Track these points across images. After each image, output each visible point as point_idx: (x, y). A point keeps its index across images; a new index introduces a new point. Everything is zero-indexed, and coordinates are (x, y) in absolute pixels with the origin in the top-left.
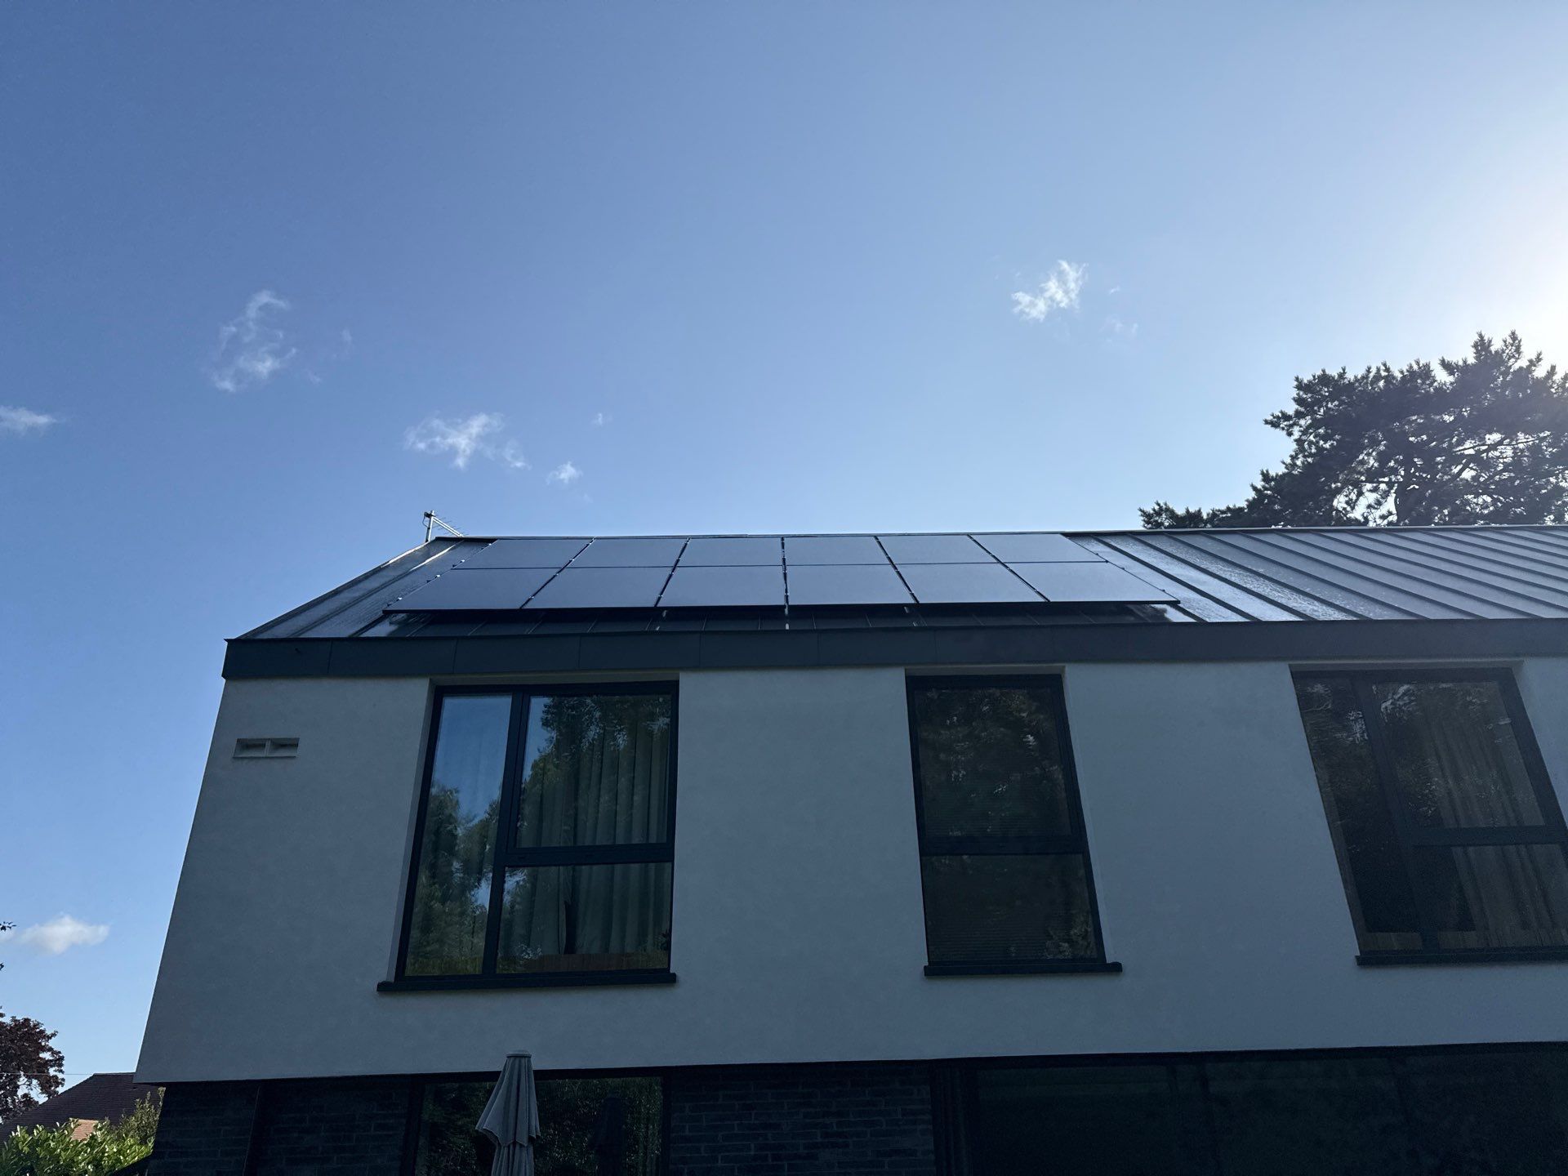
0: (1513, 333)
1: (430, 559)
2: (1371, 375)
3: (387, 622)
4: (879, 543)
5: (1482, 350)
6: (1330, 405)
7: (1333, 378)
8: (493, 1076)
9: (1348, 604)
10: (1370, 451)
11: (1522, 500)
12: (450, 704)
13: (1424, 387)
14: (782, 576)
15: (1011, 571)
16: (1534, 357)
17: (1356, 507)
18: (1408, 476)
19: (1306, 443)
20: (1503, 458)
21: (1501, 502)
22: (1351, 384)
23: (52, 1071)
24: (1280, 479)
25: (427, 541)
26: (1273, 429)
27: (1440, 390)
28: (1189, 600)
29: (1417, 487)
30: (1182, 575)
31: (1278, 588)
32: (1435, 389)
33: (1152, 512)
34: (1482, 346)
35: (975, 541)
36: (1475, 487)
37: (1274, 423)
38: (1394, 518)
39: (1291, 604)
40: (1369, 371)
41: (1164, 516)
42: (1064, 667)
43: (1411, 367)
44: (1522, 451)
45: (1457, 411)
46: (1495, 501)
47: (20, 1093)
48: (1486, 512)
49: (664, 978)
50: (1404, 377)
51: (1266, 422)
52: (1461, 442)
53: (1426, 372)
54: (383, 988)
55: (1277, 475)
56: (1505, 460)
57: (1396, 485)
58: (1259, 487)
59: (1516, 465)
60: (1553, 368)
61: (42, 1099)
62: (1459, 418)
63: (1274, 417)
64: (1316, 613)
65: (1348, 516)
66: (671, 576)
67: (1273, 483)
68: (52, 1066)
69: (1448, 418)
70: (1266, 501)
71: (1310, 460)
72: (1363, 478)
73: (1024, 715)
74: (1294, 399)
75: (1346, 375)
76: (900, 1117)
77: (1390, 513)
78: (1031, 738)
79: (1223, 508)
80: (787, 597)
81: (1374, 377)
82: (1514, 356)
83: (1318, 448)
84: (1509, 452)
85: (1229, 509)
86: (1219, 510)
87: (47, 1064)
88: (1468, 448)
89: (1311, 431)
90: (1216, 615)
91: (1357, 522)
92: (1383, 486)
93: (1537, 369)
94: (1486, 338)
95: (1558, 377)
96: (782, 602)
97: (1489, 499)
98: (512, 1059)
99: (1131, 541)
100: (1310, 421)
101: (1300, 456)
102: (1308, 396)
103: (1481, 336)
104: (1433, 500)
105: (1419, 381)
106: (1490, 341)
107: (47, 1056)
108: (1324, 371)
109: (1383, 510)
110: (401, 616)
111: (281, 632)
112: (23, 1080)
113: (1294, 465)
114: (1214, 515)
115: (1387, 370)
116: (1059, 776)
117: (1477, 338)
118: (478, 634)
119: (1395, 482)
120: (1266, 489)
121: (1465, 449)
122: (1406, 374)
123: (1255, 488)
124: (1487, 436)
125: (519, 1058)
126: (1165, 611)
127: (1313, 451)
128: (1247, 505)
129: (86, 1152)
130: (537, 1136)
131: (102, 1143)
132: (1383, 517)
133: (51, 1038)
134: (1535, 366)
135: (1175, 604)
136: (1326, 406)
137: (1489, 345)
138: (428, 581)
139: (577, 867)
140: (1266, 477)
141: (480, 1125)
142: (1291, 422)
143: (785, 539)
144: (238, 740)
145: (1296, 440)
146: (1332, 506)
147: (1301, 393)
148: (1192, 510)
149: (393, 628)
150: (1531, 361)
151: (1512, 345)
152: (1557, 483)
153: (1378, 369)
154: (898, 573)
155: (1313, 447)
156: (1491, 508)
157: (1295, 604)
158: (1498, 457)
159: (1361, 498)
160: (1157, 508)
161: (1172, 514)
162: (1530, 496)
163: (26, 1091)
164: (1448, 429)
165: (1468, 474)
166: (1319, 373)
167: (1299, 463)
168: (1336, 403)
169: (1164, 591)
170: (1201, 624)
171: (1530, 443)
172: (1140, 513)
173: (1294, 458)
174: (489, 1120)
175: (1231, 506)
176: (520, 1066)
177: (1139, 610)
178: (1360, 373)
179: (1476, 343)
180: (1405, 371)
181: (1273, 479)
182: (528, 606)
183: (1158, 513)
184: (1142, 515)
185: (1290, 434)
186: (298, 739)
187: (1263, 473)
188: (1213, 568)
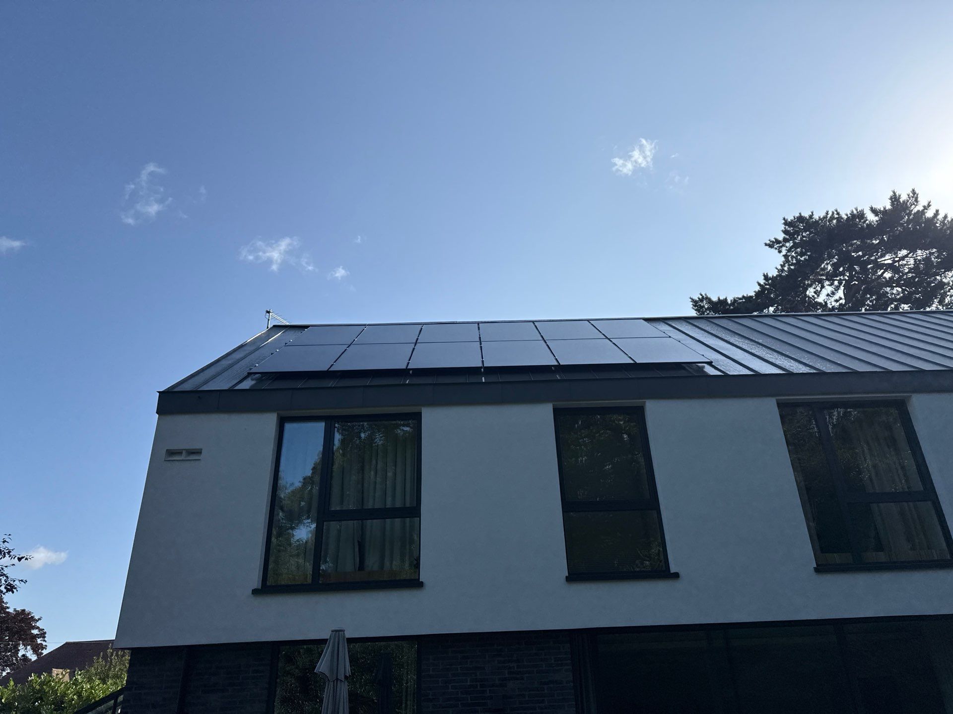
0: (913, 190)
1: (271, 339)
2: (829, 216)
3: (249, 379)
4: (536, 326)
5: (895, 201)
6: (804, 234)
7: (806, 218)
8: (324, 641)
9: (810, 362)
10: (828, 262)
11: (920, 290)
12: (288, 427)
13: (861, 223)
14: (479, 348)
15: (614, 343)
16: (926, 204)
17: (820, 295)
18: (851, 277)
19: (790, 257)
20: (908, 265)
21: (907, 291)
22: (816, 222)
23: (39, 641)
24: (774, 279)
25: (268, 327)
26: (770, 248)
27: (870, 225)
28: (717, 361)
29: (857, 283)
30: (712, 344)
31: (770, 352)
32: (867, 225)
33: (697, 299)
34: (895, 199)
35: (592, 325)
36: (890, 283)
37: (771, 245)
38: (843, 301)
39: (778, 362)
40: (827, 213)
41: (705, 302)
42: (645, 402)
43: (852, 212)
44: (920, 261)
45: (880, 237)
46: (903, 291)
47: (20, 654)
48: (898, 297)
49: (415, 584)
50: (848, 218)
51: (766, 245)
52: (883, 256)
53: (861, 215)
54: (255, 592)
55: (773, 276)
56: (909, 266)
57: (844, 281)
58: (762, 283)
59: (915, 269)
60: (937, 211)
61: (34, 658)
62: (882, 240)
63: (771, 242)
64: (791, 368)
65: (815, 300)
66: (414, 349)
67: (770, 281)
68: (39, 638)
69: (875, 242)
70: (766, 292)
71: (792, 267)
72: (824, 278)
73: (622, 423)
74: (782, 231)
75: (814, 217)
76: (553, 661)
77: (841, 299)
78: (625, 436)
79: (740, 296)
80: (483, 361)
81: (831, 217)
82: (914, 204)
83: (797, 260)
84: (912, 261)
85: (744, 297)
86: (738, 298)
87: (35, 637)
88: (887, 259)
89: (793, 250)
90: (735, 370)
91: (820, 304)
92: (836, 283)
93: (928, 211)
94: (897, 194)
95: (940, 217)
96: (480, 365)
97: (900, 290)
98: (334, 632)
99: (684, 324)
100: (792, 244)
101: (786, 265)
102: (790, 229)
103: (894, 192)
104: (867, 291)
105: (857, 220)
106: (900, 196)
107: (35, 632)
108: (800, 214)
109: (836, 297)
110: (257, 375)
111: (187, 387)
112: (21, 647)
113: (783, 270)
114: (735, 301)
115: (838, 214)
116: (642, 460)
117: (892, 194)
118: (303, 387)
119: (843, 280)
120: (766, 285)
121: (885, 260)
122: (849, 215)
123: (759, 284)
124: (899, 252)
125: (338, 632)
126: (704, 367)
127: (794, 261)
128: (755, 295)
129: (72, 688)
130: (349, 675)
131: (81, 683)
132: (836, 301)
133: (38, 621)
134: (927, 209)
135: (710, 363)
136: (802, 235)
137: (899, 198)
138: (272, 354)
139: (364, 521)
140: (766, 277)
141: (317, 669)
142: (781, 245)
143: (480, 324)
144: (167, 450)
145: (783, 256)
146: (806, 295)
147: (787, 227)
148: (721, 298)
149: (253, 382)
150: (924, 207)
151: (913, 197)
152: (941, 280)
153: (833, 213)
154: (547, 345)
155: (794, 259)
156: (901, 295)
157: (779, 362)
158: (905, 265)
159: (823, 289)
160: (700, 297)
161: (709, 300)
162: (924, 287)
163: (24, 653)
164: (875, 248)
165: (888, 275)
166: (798, 215)
167: (786, 269)
168: (808, 233)
169: (703, 355)
170: (726, 376)
171: (924, 256)
172: (690, 300)
173: (783, 266)
174: (322, 666)
175: (745, 295)
176: (339, 635)
177: (689, 367)
178: (822, 215)
179: (892, 197)
180: (849, 214)
181: (770, 279)
182: (331, 369)
183: (701, 300)
184: (691, 302)
185: (780, 252)
186: (201, 449)
187: (764, 275)
188: (732, 340)
